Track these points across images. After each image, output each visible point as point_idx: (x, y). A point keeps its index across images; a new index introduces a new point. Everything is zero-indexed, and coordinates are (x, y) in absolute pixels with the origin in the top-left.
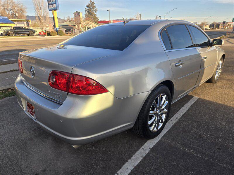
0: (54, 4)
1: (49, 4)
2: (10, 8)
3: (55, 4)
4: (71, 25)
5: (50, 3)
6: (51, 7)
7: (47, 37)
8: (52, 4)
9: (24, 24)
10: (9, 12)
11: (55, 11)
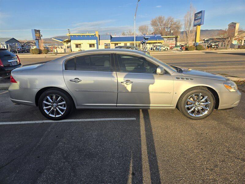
0: (199, 19)
1: (195, 20)
2: (169, 26)
3: (201, 18)
4: (217, 39)
5: (196, 18)
6: (196, 22)
7: (184, 52)
8: (198, 20)
9: (173, 40)
10: (168, 30)
11: (199, 25)
